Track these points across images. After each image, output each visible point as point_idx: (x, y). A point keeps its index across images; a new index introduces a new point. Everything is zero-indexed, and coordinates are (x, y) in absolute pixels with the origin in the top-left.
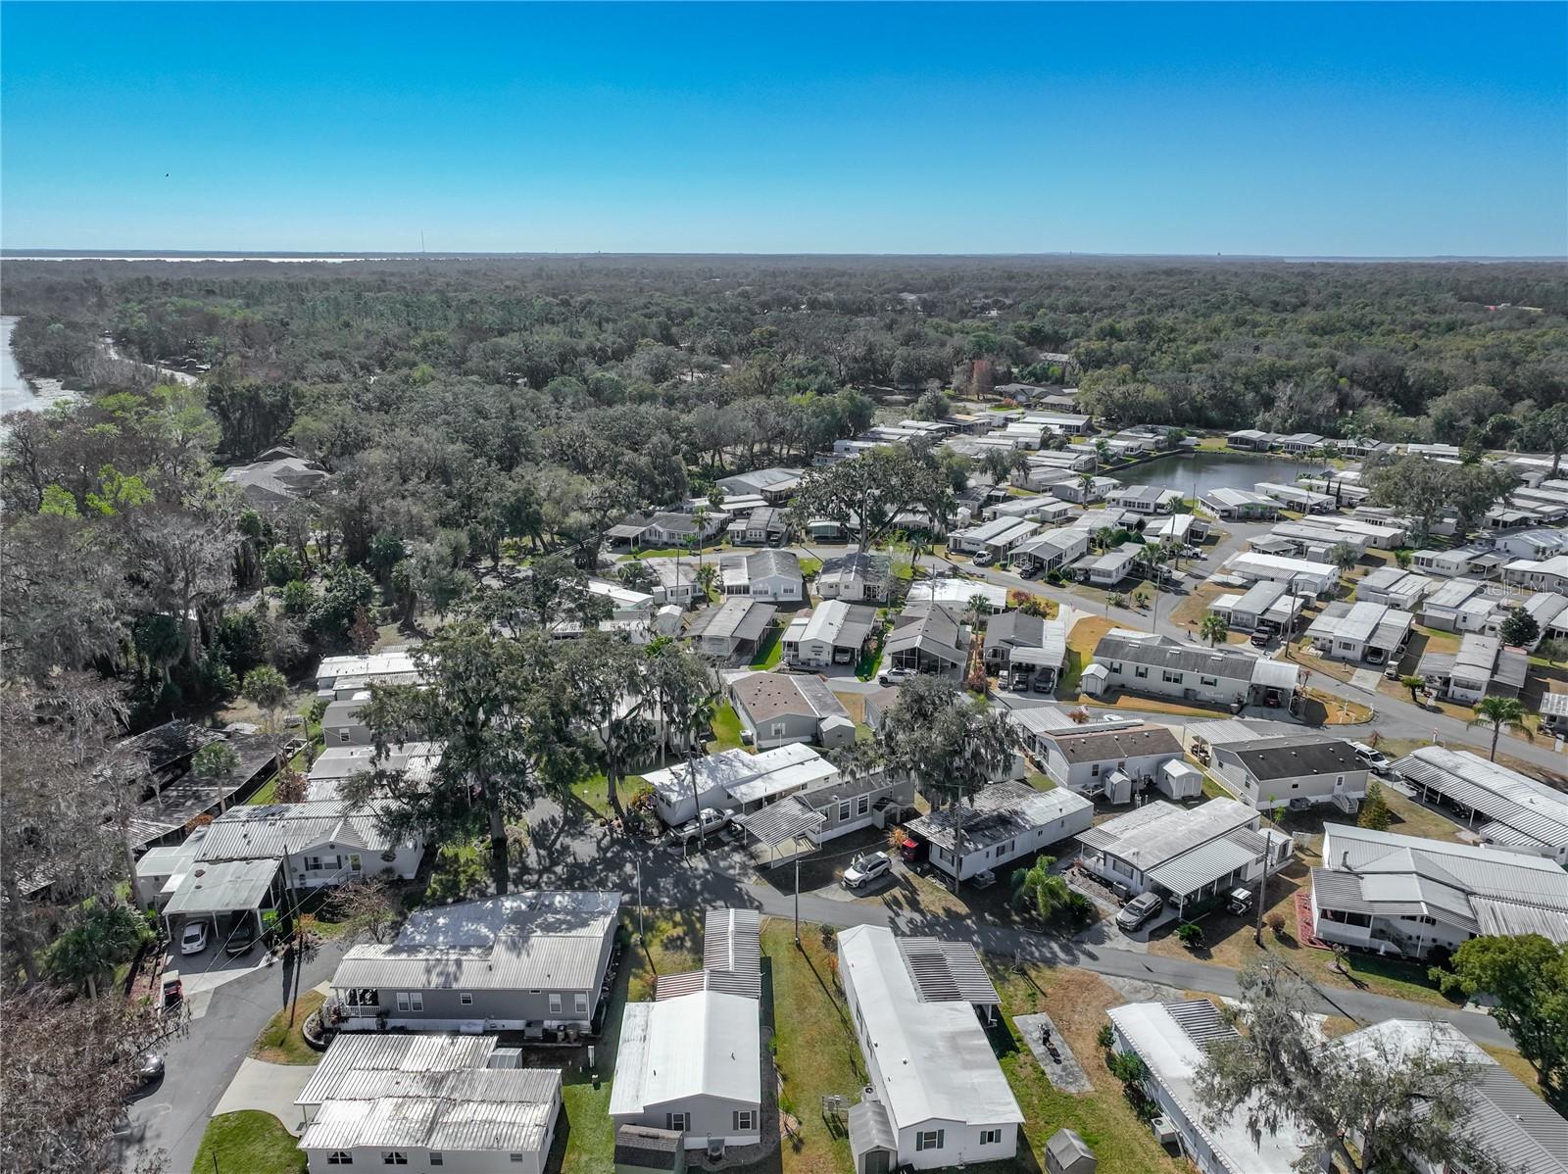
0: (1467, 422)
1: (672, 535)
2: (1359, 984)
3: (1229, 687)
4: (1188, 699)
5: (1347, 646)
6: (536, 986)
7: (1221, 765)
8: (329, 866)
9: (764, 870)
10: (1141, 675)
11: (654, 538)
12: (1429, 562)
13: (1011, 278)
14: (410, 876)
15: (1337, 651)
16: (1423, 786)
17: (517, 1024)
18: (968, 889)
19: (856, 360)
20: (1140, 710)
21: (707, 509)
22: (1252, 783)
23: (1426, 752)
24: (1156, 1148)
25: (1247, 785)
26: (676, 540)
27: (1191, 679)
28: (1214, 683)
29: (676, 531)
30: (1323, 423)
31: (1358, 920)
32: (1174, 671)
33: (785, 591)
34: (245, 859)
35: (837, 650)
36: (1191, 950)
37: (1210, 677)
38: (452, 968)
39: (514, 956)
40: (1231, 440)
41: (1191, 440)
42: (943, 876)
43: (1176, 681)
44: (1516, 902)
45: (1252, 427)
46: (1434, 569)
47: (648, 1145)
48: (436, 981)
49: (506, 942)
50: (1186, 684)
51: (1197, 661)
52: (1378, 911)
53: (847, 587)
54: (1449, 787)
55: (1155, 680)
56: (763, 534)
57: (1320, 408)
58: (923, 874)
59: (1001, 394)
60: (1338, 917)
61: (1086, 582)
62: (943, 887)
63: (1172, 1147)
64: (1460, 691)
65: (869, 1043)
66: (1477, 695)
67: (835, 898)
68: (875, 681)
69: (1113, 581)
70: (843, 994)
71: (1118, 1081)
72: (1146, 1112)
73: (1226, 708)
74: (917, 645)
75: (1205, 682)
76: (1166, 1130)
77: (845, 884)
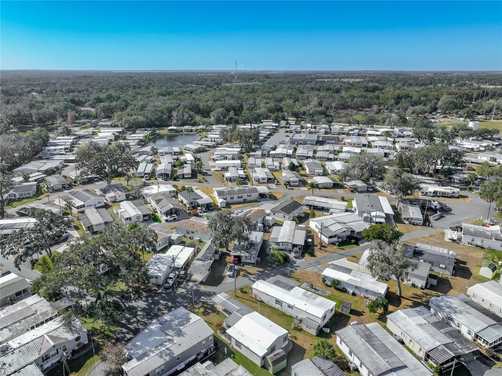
0: (222, 118)
1: (21, 195)
2: (344, 249)
3: (255, 196)
4: (245, 202)
5: (264, 179)
6: (197, 342)
7: (274, 214)
8: (53, 356)
9: (202, 283)
10: (232, 198)
11: (13, 198)
12: (254, 155)
13: (29, 80)
14: (87, 342)
15: (261, 181)
16: (311, 206)
17: (193, 357)
18: (257, 264)
19: (14, 116)
20: (238, 208)
21: (21, 182)
22: (286, 216)
23: (307, 198)
24: (351, 296)
25: (284, 217)
26: (24, 196)
27: (245, 196)
28: (250, 196)
29: (23, 193)
30: (189, 122)
31: (335, 236)
32: (240, 195)
33: (98, 203)
34: (16, 372)
35: (144, 216)
36: (312, 256)
37: (249, 194)
38: (168, 352)
39: (182, 337)
40: (169, 130)
41: (158, 132)
42: (248, 264)
43: (241, 198)
44: (352, 222)
45: (171, 126)
46: (256, 157)
47: (278, 356)
48: (167, 358)
49: (175, 335)
50: (244, 198)
51: (244, 191)
52: (338, 233)
53: (119, 196)
54: (316, 204)
55: (236, 199)
56: (61, 186)
57: (185, 118)
58: (243, 266)
59: (79, 123)
60: (330, 237)
61: (183, 178)
62: (251, 266)
63: (354, 294)
64: (293, 184)
65: (289, 306)
66: (297, 184)
67: (230, 281)
68: (163, 222)
69: (190, 176)
70: (262, 302)
71: (333, 288)
72: (344, 291)
73: (256, 201)
74: (173, 207)
75: (248, 196)
76: (351, 292)
77: (229, 276)
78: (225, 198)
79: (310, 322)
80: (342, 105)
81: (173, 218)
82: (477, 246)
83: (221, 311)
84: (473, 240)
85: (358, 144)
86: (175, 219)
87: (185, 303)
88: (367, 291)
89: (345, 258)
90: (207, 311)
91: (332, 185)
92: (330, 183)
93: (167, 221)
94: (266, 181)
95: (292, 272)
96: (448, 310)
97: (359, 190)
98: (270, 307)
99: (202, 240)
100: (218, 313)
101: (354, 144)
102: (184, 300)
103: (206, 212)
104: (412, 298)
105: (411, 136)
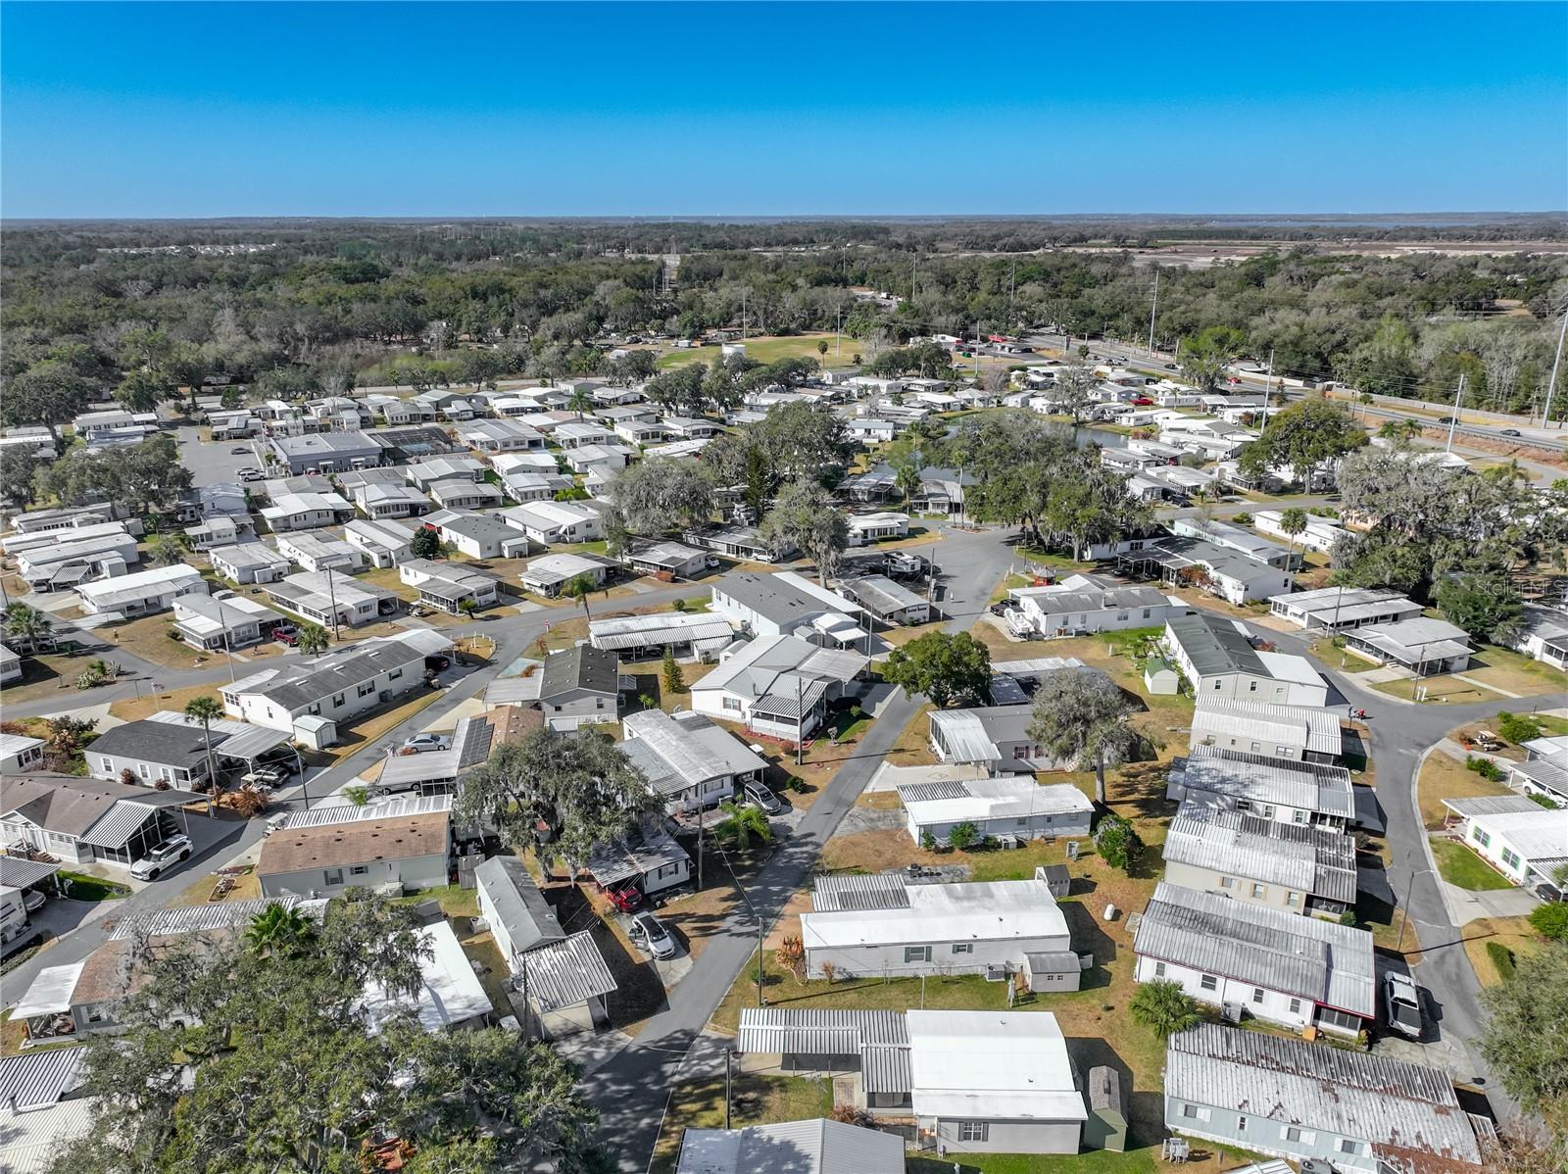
2: (853, 741)
3: (414, 670)
5: (365, 609)
9: (603, 1025)
10: (340, 703)
15: (354, 618)
20: (391, 729)
22: (605, 701)
23: (597, 628)
27: (382, 682)
28: (400, 674)
36: (805, 791)
42: (673, 890)
43: (370, 690)
44: (805, 659)
46: (216, 541)
50: (379, 689)
51: (380, 661)
55: (355, 701)
58: (664, 904)
60: (804, 719)
62: (686, 896)
63: (1020, 844)
64: (483, 598)
65: (959, 948)
66: (493, 596)
67: (684, 972)
68: (138, 886)
69: (17, 673)
70: (851, 980)
71: (957, 852)
72: (988, 846)
73: (427, 687)
74: (153, 807)
75: (392, 677)
76: (1012, 839)
77: (663, 959)
78: (314, 708)
79: (1052, 960)
80: (327, 328)
81: (178, 853)
82: (1079, 634)
83: (779, 1072)
84: (1065, 623)
85: (517, 444)
86: (185, 855)
87: (638, 1119)
88: (1049, 819)
89: (885, 764)
90: (742, 1101)
91: (603, 574)
92: (598, 570)
93: (154, 875)
94: (374, 613)
95: (814, 857)
96: (1228, 788)
97: (690, 570)
98: (894, 982)
99: (413, 884)
100: (782, 1084)
101: (506, 444)
102: (618, 1111)
103: (286, 783)
104: (1122, 794)
105: (621, 401)
